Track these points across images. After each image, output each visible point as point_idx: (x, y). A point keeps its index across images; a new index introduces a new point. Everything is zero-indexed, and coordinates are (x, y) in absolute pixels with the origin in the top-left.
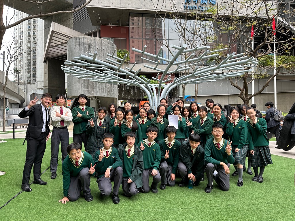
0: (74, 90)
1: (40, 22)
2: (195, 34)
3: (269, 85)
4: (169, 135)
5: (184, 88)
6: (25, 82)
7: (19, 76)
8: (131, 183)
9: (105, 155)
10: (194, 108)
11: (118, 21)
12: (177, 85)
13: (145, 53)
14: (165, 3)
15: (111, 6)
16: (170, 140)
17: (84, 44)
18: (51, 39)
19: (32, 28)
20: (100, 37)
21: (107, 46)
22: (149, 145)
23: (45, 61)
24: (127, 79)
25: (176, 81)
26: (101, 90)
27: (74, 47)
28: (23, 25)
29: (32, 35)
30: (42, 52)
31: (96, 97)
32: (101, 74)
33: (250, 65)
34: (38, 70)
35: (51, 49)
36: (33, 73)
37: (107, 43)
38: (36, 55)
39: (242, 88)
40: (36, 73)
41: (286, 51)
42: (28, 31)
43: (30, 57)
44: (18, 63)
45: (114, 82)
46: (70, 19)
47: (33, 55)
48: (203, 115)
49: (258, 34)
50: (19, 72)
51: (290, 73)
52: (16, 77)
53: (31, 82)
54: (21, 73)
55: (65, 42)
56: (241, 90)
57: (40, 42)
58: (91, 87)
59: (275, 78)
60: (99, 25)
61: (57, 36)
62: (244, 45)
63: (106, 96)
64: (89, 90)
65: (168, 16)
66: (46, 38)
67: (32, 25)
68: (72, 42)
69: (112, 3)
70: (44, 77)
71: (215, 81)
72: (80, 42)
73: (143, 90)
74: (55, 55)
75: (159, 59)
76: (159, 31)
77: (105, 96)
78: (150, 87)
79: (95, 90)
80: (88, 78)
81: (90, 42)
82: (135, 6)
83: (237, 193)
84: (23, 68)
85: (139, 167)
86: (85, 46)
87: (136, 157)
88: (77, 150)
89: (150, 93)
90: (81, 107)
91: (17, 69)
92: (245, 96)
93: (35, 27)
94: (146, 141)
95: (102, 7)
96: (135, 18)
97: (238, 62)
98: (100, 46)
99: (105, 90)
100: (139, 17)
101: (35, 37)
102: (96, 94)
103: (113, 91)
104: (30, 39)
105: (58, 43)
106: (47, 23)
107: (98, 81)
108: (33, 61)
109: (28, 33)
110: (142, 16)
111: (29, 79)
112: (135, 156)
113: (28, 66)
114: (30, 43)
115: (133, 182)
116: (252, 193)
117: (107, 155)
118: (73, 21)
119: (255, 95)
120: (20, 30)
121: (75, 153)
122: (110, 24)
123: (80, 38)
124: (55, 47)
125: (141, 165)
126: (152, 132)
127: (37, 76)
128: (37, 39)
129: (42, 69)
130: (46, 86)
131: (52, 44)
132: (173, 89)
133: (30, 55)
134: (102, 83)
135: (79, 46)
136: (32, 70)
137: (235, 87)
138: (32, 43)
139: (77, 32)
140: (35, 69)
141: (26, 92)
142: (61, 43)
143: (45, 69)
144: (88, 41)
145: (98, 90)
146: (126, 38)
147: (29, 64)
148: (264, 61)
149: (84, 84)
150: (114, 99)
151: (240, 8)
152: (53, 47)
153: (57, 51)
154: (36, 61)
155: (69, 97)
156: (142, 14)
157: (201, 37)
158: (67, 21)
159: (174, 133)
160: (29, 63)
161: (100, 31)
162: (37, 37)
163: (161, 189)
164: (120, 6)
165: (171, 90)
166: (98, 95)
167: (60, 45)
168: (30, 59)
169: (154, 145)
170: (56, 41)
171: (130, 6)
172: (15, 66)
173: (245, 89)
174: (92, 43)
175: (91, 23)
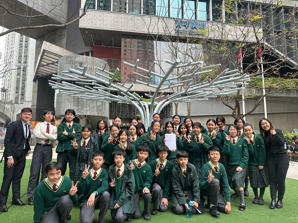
0: (63, 108)
1: (32, 42)
2: (186, 55)
3: (260, 104)
4: (161, 155)
5: (176, 106)
6: (12, 101)
7: (6, 95)
8: (118, 209)
9: (93, 177)
10: (188, 123)
11: (111, 42)
12: (170, 102)
13: (138, 67)
14: (157, 24)
15: (104, 27)
16: (162, 160)
17: (75, 62)
18: (42, 58)
19: (23, 48)
20: (92, 56)
21: (99, 65)
22: (139, 166)
23: (35, 80)
24: (118, 96)
25: (169, 98)
26: (92, 109)
27: (65, 65)
28: (15, 45)
29: (23, 54)
30: (32, 71)
31: (85, 116)
32: (92, 90)
33: (242, 82)
34: (27, 89)
35: (41, 68)
36: (22, 92)
37: (99, 63)
38: (25, 74)
39: (234, 107)
40: (25, 93)
41: (274, 72)
42: (19, 50)
43: (19, 76)
44: (7, 82)
45: (105, 99)
46: (62, 40)
47: (23, 74)
48: (198, 131)
49: (247, 56)
50: (7, 91)
51: (280, 92)
52: (3, 96)
53: (19, 102)
54: (9, 92)
55: (56, 61)
56: (233, 109)
57: (31, 61)
58: (81, 105)
59: (265, 98)
60: (92, 46)
61: (49, 55)
62: (234, 65)
63: (97, 115)
64: (78, 108)
65: (160, 38)
66: (37, 57)
67: (24, 45)
68: (63, 61)
69: (105, 25)
70: (32, 96)
71: (208, 99)
72: (71, 61)
73: (135, 107)
74: (45, 74)
75: (152, 74)
76: (151, 54)
77: (95, 115)
78: (142, 104)
79: (85, 109)
80: (78, 95)
81: (81, 60)
82: (128, 29)
83: (239, 218)
84: (11, 87)
85: (128, 189)
86: (76, 64)
87: (126, 177)
88: (57, 170)
89: (143, 110)
90: (68, 124)
91: (5, 89)
92: (237, 115)
93: (26, 47)
94: (136, 161)
95: (95, 28)
96: (128, 40)
97: (230, 79)
98: (92, 65)
99: (95, 109)
100: (132, 38)
101: (26, 57)
102: (86, 112)
103: (104, 110)
104: (20, 58)
105: (49, 62)
106: (39, 43)
107: (88, 98)
108: (23, 80)
109: (19, 52)
110: (135, 38)
111: (17, 98)
112: (124, 175)
113: (16, 85)
114: (21, 62)
115: (120, 207)
116: (255, 217)
117: (95, 177)
118: (65, 41)
119: (245, 115)
120: (11, 49)
121: (54, 174)
122: (103, 45)
123: (71, 56)
124: (46, 66)
125: (130, 187)
126: (142, 151)
127: (25, 95)
128: (28, 58)
129: (30, 88)
130: (35, 105)
131: (42, 63)
132: (166, 106)
133: (20, 74)
134: (92, 100)
135: (70, 65)
136: (20, 89)
137: (228, 106)
138: (22, 63)
139: (69, 51)
140: (23, 88)
141: (12, 111)
142: (52, 62)
143: (34, 88)
144: (79, 60)
145: (88, 108)
146: (119, 59)
147: (17, 84)
148: (253, 82)
149: (74, 103)
150: (105, 118)
151: (229, 31)
152: (43, 66)
153: (47, 70)
154: (26, 80)
155: (58, 116)
156: (135, 36)
157: (193, 57)
158: (60, 41)
159: (166, 152)
160: (18, 82)
161: (93, 51)
162: (28, 57)
163: (153, 214)
164: (113, 28)
165: (164, 107)
166: (88, 114)
167: (51, 64)
168: (19, 78)
169: (145, 166)
170: (47, 60)
171: (123, 28)
172: (3, 85)
173: (237, 108)
174: (83, 62)
175: (84, 43)
